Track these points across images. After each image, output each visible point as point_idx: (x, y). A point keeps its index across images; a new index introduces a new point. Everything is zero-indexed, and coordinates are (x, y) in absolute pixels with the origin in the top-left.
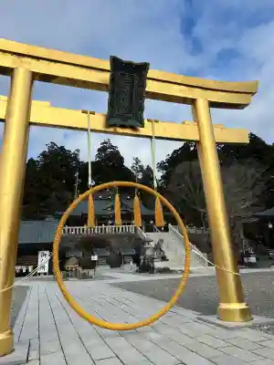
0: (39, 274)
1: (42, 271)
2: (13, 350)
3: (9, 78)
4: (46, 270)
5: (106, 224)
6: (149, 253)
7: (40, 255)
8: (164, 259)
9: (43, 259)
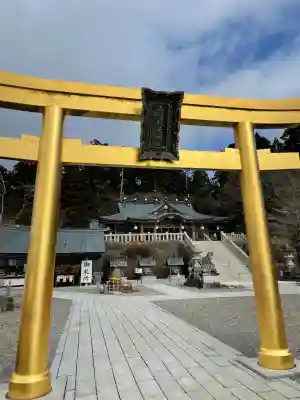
0: (84, 284)
1: (86, 281)
2: (50, 390)
3: (41, 114)
4: (90, 281)
5: (152, 231)
6: (197, 265)
7: (83, 265)
8: (214, 273)
9: (87, 270)
